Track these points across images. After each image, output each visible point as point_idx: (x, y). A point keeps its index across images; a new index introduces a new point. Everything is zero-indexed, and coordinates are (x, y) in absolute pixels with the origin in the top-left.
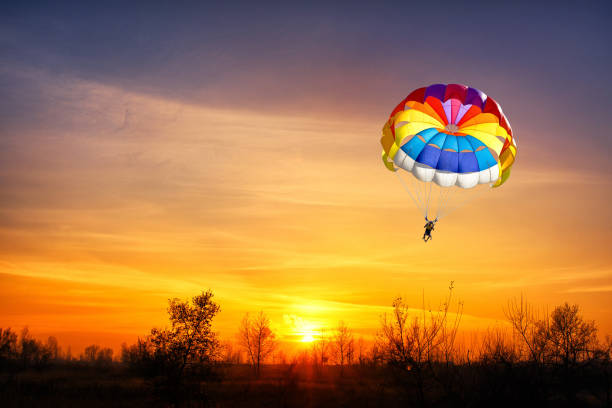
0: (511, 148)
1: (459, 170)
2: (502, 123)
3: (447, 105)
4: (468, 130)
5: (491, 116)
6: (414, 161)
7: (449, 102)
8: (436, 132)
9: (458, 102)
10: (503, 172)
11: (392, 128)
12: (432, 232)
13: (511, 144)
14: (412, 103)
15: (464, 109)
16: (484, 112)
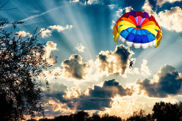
0: (160, 33)
1: (142, 42)
2: (157, 25)
3: (137, 19)
4: (144, 28)
5: (153, 22)
6: (125, 39)
7: (137, 17)
8: (133, 29)
9: (140, 17)
10: (158, 42)
11: (117, 27)
12: (132, 65)
13: (160, 32)
14: (124, 18)
15: (143, 20)
16: (150, 21)
